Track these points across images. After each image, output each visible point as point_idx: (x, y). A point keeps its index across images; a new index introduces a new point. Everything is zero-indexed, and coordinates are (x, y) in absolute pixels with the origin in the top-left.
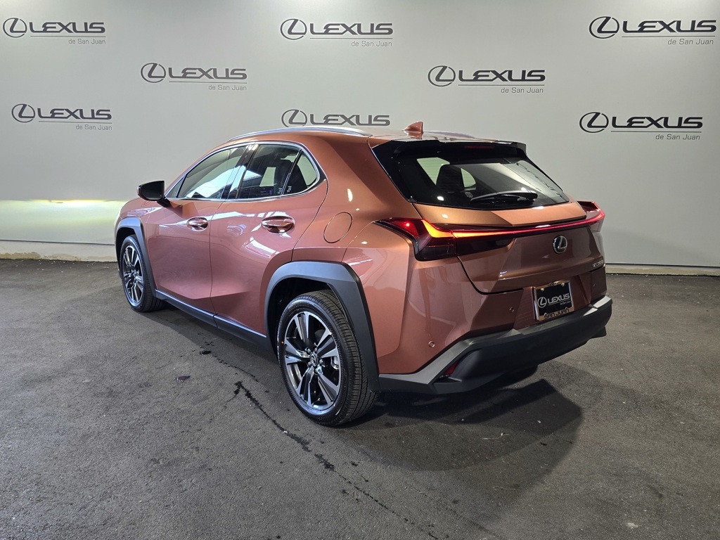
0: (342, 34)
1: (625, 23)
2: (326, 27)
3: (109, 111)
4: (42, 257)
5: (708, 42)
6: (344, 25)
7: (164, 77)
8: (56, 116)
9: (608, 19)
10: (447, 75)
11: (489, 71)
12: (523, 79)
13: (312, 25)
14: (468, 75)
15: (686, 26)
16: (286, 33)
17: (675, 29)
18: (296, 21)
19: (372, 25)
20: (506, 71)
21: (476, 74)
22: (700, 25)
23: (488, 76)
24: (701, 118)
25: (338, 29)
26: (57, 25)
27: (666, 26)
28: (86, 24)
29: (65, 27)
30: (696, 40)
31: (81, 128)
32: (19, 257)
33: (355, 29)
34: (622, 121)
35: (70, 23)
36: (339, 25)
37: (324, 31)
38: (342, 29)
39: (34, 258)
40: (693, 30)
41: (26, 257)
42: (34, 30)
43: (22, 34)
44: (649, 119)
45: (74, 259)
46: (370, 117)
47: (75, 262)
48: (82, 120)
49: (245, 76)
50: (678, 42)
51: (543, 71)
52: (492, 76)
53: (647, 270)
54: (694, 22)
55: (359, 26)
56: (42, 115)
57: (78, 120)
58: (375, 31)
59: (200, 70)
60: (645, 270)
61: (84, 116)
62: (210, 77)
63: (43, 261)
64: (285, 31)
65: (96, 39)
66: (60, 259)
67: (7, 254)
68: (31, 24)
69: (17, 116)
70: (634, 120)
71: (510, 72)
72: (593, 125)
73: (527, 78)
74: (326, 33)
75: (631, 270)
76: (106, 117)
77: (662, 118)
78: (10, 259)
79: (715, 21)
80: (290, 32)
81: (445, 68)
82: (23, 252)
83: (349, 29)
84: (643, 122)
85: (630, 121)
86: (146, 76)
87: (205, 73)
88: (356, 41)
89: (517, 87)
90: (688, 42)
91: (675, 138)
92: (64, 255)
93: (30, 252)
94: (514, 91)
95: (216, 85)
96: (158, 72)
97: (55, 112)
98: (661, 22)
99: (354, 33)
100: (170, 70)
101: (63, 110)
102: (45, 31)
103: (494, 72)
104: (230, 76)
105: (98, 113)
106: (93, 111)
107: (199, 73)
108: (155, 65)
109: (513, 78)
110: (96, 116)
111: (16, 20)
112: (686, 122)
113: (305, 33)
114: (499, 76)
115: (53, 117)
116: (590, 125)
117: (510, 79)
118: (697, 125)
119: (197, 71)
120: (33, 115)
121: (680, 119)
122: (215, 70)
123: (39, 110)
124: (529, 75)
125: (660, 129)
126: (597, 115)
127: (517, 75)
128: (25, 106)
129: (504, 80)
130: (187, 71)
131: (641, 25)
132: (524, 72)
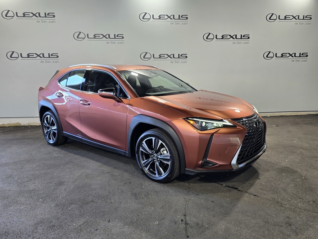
0: (166, 19)
1: (279, 16)
2: (159, 16)
3: (57, 54)
4: (22, 125)
5: (309, 24)
6: (167, 15)
7: (85, 38)
9: (273, 14)
11: (228, 35)
12: (241, 38)
13: (153, 15)
14: (219, 36)
15: (301, 17)
17: (297, 18)
18: (146, 13)
19: (179, 16)
20: (234, 35)
21: (222, 36)
22: (306, 17)
23: (227, 37)
24: (307, 53)
25: (164, 17)
26: (30, 14)
27: (294, 17)
28: (45, 13)
29: (34, 15)
30: (305, 23)
31: (43, 62)
32: (10, 125)
33: (172, 17)
34: (279, 55)
35: (37, 13)
36: (165, 15)
37: (158, 18)
38: (166, 17)
39: (18, 125)
41: (14, 125)
42: (18, 16)
43: (12, 17)
45: (39, 125)
46: (179, 55)
48: (44, 58)
49: (123, 38)
50: (298, 23)
51: (249, 35)
52: (229, 37)
53: (289, 114)
54: (304, 16)
55: (174, 16)
56: (23, 56)
57: (41, 58)
58: (180, 18)
59: (102, 35)
61: (45, 56)
62: (107, 38)
64: (141, 18)
65: (51, 20)
66: (32, 125)
67: (4, 124)
69: (9, 57)
70: (283, 54)
71: (236, 36)
72: (268, 56)
73: (242, 38)
74: (159, 19)
75: (283, 114)
76: (56, 57)
77: (293, 53)
78: (5, 127)
79: (311, 16)
80: (143, 18)
82: (12, 123)
83: (169, 17)
84: (286, 55)
85: (282, 55)
86: (76, 38)
87: (104, 36)
88: (172, 22)
89: (239, 42)
90: (302, 24)
91: (298, 61)
92: (34, 123)
93: (16, 122)
94: (238, 43)
95: (110, 42)
96: (82, 36)
97: (30, 55)
98: (292, 16)
99: (171, 19)
100: (88, 35)
101: (34, 54)
102: (24, 16)
103: (230, 35)
104: (116, 37)
105: (52, 55)
106: (49, 54)
107: (101, 36)
108: (80, 33)
109: (237, 38)
110: (51, 57)
111: (9, 11)
112: (302, 55)
113: (150, 19)
114: (232, 37)
115: (28, 57)
116: (267, 57)
117: (236, 38)
118: (306, 56)
119: (101, 35)
120: (18, 57)
121: (300, 53)
122: (109, 35)
123: (21, 54)
124: (244, 36)
125: (293, 58)
126: (270, 52)
127: (239, 37)
128: (13, 52)
129: (234, 38)
130: (96, 35)
131: (285, 17)
132: (241, 35)
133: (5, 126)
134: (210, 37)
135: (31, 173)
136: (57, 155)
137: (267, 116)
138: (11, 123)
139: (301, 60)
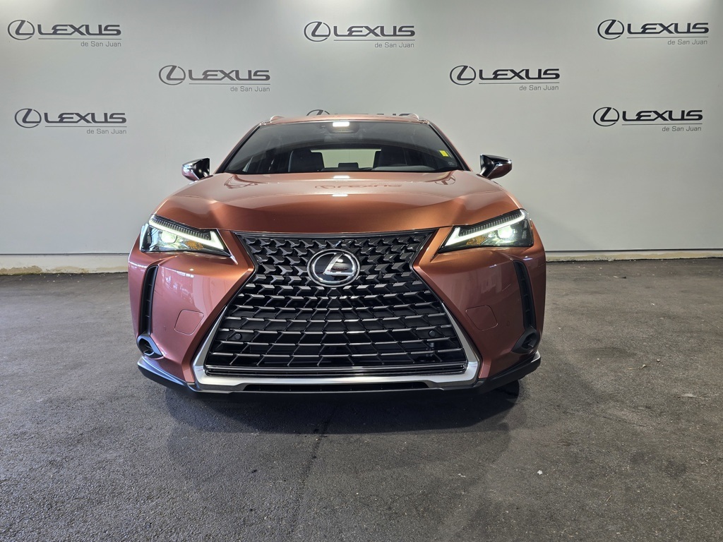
0: (366, 36)
1: (629, 25)
2: (350, 29)
3: (124, 114)
4: (44, 271)
5: (702, 42)
6: (367, 28)
7: (183, 79)
8: (65, 120)
9: (614, 21)
10: (468, 74)
11: (507, 70)
12: (540, 77)
13: (335, 28)
14: (488, 74)
15: (683, 28)
16: (310, 35)
17: (673, 31)
18: (319, 24)
19: (395, 28)
20: (523, 70)
21: (495, 73)
22: (694, 27)
23: (506, 75)
24: (701, 111)
25: (361, 31)
26: (68, 28)
27: (666, 28)
28: (100, 26)
29: (77, 30)
30: (692, 40)
31: (92, 132)
32: (17, 272)
33: (378, 31)
34: (632, 115)
35: (83, 26)
36: (362, 27)
37: (347, 33)
38: (365, 31)
39: (34, 272)
40: (689, 31)
41: (25, 272)
42: (43, 32)
43: (29, 36)
44: (656, 112)
45: (80, 272)
47: (82, 274)
48: (94, 124)
49: (268, 78)
50: (677, 42)
51: (558, 70)
52: (510, 75)
53: (662, 255)
54: (689, 25)
55: (382, 28)
56: (50, 120)
57: (89, 124)
58: (398, 33)
59: (222, 72)
60: (660, 255)
61: (96, 120)
62: (232, 79)
63: (45, 274)
64: (309, 33)
65: (111, 42)
66: (65, 272)
67: (4, 270)
68: (39, 26)
69: (20, 121)
70: (642, 114)
71: (527, 71)
72: (605, 119)
73: (542, 76)
74: (350, 35)
76: (121, 120)
77: (666, 111)
78: (7, 275)
79: (707, 24)
80: (313, 34)
81: (465, 67)
82: (22, 266)
83: (372, 31)
84: (650, 116)
85: (639, 115)
86: (164, 79)
87: (227, 75)
88: (379, 42)
89: (535, 85)
90: (685, 43)
91: (679, 129)
92: (69, 267)
93: (30, 266)
94: (532, 88)
95: (239, 87)
96: (177, 74)
97: (64, 116)
98: (661, 25)
99: (377, 35)
100: (190, 72)
101: (73, 114)
102: (55, 33)
103: (512, 71)
104: (253, 77)
105: (111, 117)
106: (106, 115)
107: (220, 75)
108: (174, 67)
109: (530, 76)
110: (109, 120)
111: (23, 22)
112: (688, 114)
113: (328, 36)
114: (517, 74)
115: (61, 121)
116: (602, 119)
117: (528, 77)
118: (697, 117)
119: (219, 73)
120: (38, 120)
121: (683, 112)
122: (237, 72)
123: (46, 115)
124: (545, 73)
125: (666, 122)
126: (609, 109)
127: (534, 74)
128: (30, 111)
129: (521, 78)
130: (208, 73)
131: (644, 27)
132: (540, 71)
133: (5, 273)
134: (467, 74)
135: (22, 348)
136: (92, 321)
137: (606, 259)
138: (20, 267)
139: (686, 127)
